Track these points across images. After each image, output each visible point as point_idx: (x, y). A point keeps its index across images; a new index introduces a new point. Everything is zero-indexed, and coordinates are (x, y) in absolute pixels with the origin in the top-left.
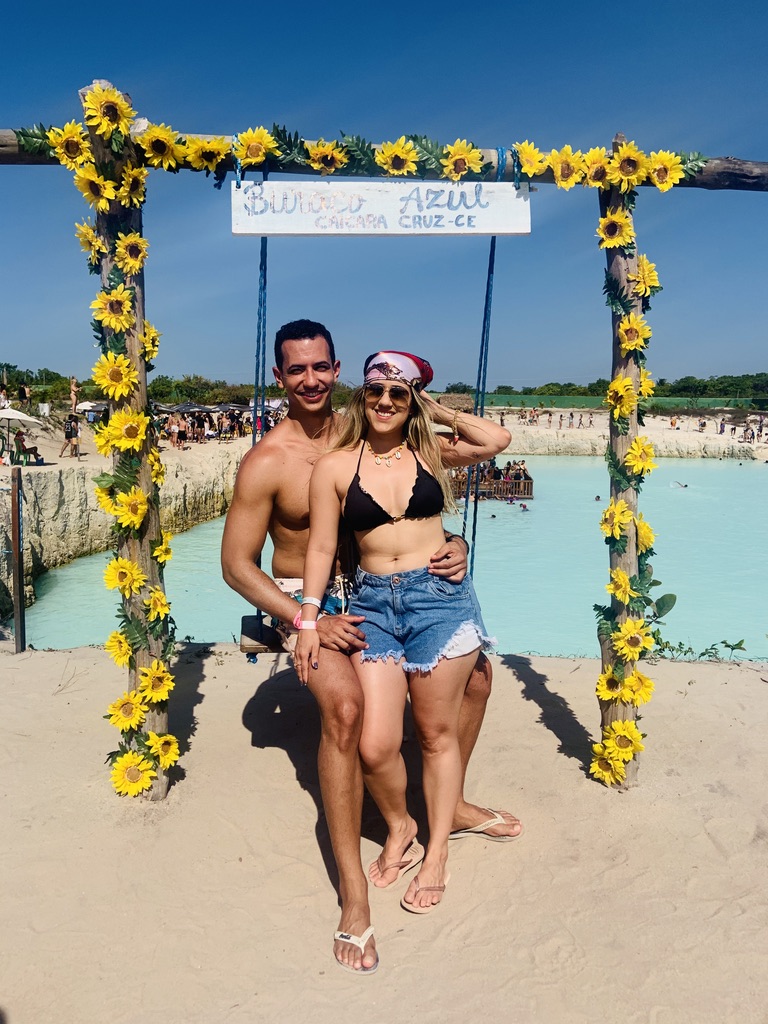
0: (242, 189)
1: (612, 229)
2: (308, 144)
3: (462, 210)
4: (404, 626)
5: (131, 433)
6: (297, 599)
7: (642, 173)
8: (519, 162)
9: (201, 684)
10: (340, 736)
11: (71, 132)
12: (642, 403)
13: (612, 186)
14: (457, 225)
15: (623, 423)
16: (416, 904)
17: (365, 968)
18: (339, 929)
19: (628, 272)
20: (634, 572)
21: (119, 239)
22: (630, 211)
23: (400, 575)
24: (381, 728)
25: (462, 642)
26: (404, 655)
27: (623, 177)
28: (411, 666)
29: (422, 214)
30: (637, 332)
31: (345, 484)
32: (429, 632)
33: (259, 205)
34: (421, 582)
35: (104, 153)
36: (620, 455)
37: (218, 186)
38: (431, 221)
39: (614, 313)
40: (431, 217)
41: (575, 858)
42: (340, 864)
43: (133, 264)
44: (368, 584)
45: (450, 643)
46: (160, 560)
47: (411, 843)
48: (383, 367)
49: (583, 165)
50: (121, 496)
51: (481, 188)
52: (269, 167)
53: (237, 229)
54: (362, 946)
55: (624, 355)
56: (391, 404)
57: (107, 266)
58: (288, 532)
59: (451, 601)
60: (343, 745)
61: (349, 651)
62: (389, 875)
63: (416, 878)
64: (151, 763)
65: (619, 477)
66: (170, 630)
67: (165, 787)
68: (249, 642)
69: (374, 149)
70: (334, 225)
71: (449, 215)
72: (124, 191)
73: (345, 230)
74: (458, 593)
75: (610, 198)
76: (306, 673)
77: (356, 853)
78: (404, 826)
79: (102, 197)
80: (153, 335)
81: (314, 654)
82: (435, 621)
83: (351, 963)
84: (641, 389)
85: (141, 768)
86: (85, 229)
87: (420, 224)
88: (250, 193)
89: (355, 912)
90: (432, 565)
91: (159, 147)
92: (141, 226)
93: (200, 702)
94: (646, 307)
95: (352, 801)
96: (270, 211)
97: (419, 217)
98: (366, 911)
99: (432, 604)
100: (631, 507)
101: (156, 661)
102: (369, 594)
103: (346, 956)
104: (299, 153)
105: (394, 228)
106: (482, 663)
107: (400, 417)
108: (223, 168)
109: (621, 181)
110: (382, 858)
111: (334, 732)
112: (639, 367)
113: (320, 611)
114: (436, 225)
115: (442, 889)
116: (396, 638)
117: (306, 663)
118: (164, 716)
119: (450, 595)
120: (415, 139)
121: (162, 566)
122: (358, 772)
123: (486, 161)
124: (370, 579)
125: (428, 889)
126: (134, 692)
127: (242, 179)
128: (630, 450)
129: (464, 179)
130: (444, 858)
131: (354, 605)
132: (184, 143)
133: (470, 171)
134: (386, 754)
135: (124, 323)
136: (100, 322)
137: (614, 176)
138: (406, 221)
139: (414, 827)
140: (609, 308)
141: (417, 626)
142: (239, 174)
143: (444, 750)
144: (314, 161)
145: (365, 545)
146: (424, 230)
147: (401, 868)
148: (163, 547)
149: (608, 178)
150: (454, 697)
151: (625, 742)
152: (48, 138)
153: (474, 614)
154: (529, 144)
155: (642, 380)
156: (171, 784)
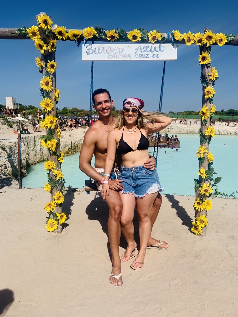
0: (86, 46)
1: (204, 59)
2: (106, 32)
3: (155, 52)
4: (135, 183)
5: (52, 122)
6: (102, 175)
7: (214, 41)
8: (173, 37)
9: (73, 200)
10: (115, 216)
11: (34, 29)
12: (211, 115)
13: (204, 44)
14: (153, 57)
15: (205, 121)
16: (135, 267)
17: (118, 285)
18: (112, 273)
19: (208, 73)
20: (207, 169)
21: (48, 62)
22: (210, 53)
23: (135, 168)
24: (127, 214)
25: (153, 189)
26: (135, 192)
27: (207, 42)
28: (137, 196)
29: (142, 54)
30: (210, 92)
31: (119, 139)
32: (143, 185)
33: (91, 51)
34: (141, 170)
35: (43, 35)
36: (203, 132)
37: (78, 45)
38: (145, 56)
39: (203, 86)
40: (145, 55)
41: (185, 256)
42: (113, 254)
43: (52, 70)
44: (125, 170)
45: (150, 189)
46: (60, 162)
47: (135, 249)
48: (129, 103)
49: (194, 38)
50: (48, 142)
51: (161, 45)
52: (94, 39)
53: (84, 59)
54: (118, 278)
55: (206, 100)
56: (132, 114)
57: (44, 71)
58: (100, 154)
59: (150, 176)
60: (116, 219)
61: (118, 191)
62: (127, 258)
63: (136, 259)
64: (57, 222)
65: (203, 139)
66: (63, 183)
67: (61, 229)
68: (87, 188)
69: (127, 33)
70: (114, 57)
71: (151, 54)
72: (50, 47)
73: (117, 59)
74: (153, 174)
75: (203, 48)
76: (105, 197)
77: (118, 251)
78: (133, 244)
79: (43, 49)
80: (58, 92)
81: (108, 191)
82: (145, 182)
83: (114, 283)
84: (211, 111)
85: (54, 223)
86: (38, 59)
87: (141, 57)
88: (88, 48)
89: (117, 268)
90: (145, 165)
91: (60, 33)
92: (55, 58)
93: (73, 205)
94: (214, 84)
95: (117, 236)
96: (94, 53)
97: (141, 55)
98: (120, 268)
99: (144, 177)
100: (207, 148)
101: (58, 192)
102: (125, 173)
103: (113, 281)
104: (103, 35)
105: (133, 58)
106: (159, 196)
107: (135, 118)
108: (80, 39)
109: (207, 43)
110: (125, 253)
111: (113, 215)
112: (211, 103)
113: (110, 178)
114: (146, 57)
115: (143, 263)
116: (133, 187)
117: (105, 194)
118: (61, 208)
119: (150, 174)
120: (140, 30)
121: (61, 163)
122: (120, 227)
123: (163, 37)
124: (125, 169)
125: (139, 263)
126: (52, 201)
127: (86, 43)
128: (207, 130)
129: (156, 43)
130: (144, 254)
131: (120, 176)
132: (68, 32)
133: (158, 40)
134: (128, 222)
135: (50, 89)
136: (42, 88)
137: (205, 41)
138: (137, 56)
139: (136, 245)
140: (202, 84)
141: (139, 184)
142: (85, 42)
143: (146, 222)
144: (108, 37)
145: (124, 158)
146: (142, 59)
147: (131, 256)
148: (61, 158)
149: (202, 42)
150: (150, 206)
151: (202, 222)
152: (27, 31)
153: (157, 181)
154: (177, 31)
155: (212, 108)
156: (63, 229)
